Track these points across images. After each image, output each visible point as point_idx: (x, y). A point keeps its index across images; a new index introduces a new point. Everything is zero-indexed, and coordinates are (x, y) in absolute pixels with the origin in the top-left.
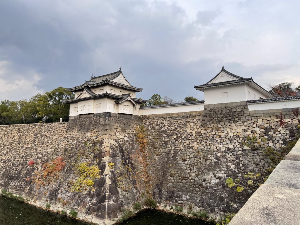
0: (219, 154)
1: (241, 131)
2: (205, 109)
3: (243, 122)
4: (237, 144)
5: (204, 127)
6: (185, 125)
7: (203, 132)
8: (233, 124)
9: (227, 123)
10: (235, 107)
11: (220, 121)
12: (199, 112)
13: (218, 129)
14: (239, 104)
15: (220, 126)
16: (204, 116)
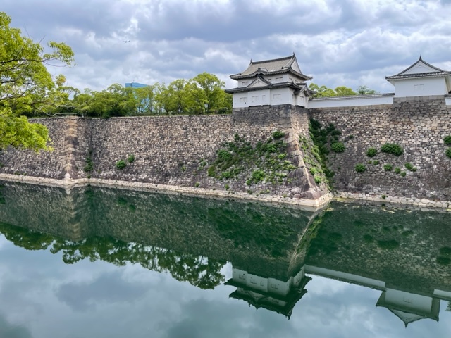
0: (411, 149)
1: (436, 125)
2: (394, 102)
3: (439, 117)
4: (432, 138)
5: (394, 121)
6: (369, 120)
7: (392, 126)
8: (428, 119)
9: (420, 118)
10: (432, 101)
11: (413, 115)
12: (387, 106)
13: (410, 124)
14: (435, 98)
15: (412, 120)
16: (393, 110)
